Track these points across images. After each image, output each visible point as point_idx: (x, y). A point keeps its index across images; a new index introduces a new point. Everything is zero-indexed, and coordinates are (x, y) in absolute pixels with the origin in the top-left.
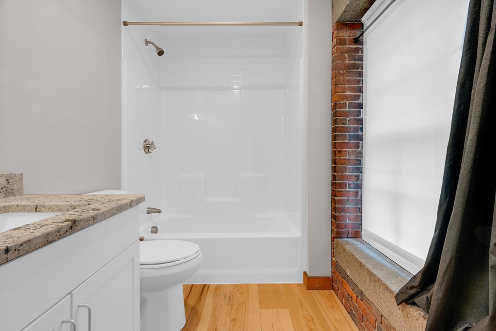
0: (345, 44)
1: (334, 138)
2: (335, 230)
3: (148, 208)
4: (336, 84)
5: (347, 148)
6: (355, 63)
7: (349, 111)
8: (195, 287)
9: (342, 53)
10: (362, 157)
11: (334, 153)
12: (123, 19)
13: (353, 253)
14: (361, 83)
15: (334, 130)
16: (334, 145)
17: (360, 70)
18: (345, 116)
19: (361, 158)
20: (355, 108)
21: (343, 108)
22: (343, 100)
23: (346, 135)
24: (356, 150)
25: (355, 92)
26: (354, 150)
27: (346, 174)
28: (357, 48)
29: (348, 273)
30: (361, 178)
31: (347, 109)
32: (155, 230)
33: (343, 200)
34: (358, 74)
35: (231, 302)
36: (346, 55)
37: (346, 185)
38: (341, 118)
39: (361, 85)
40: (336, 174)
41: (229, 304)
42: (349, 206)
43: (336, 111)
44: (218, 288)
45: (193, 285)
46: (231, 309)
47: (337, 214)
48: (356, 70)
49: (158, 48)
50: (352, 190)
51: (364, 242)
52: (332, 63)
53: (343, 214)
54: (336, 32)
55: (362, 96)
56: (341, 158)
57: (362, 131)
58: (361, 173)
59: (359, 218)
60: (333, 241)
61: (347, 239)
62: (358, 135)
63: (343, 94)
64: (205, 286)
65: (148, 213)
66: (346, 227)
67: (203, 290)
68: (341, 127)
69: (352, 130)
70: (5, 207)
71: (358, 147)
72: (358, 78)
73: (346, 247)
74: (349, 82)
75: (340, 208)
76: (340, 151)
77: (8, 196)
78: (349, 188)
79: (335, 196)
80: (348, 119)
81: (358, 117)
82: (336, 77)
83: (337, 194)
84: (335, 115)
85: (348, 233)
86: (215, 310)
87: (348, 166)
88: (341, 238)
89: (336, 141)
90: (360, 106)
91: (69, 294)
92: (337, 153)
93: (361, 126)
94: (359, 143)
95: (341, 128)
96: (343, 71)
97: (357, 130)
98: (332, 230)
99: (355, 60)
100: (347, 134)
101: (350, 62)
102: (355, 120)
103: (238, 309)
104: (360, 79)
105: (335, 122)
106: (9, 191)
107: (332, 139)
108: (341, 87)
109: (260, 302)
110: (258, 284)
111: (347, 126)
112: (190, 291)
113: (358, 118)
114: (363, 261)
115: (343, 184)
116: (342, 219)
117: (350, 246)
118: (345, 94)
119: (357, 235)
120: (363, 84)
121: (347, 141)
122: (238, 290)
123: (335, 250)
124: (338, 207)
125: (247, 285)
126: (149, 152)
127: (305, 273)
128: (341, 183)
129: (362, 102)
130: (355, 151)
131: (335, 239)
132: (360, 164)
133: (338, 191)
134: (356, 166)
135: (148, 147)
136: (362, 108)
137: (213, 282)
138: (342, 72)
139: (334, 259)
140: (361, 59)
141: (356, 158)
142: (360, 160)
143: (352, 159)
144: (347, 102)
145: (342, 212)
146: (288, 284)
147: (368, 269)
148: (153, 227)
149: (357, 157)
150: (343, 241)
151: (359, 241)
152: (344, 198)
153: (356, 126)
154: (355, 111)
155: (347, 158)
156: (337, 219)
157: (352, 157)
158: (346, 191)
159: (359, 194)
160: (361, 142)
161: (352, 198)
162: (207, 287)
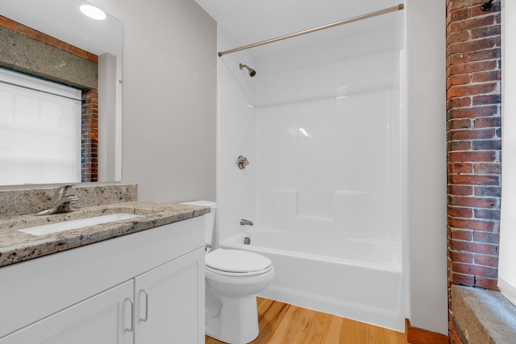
0: (466, 16)
1: (450, 147)
2: (452, 272)
3: (242, 220)
4: (451, 73)
5: (472, 161)
6: (484, 40)
7: (474, 108)
8: (276, 304)
9: (461, 30)
10: (501, 173)
11: (450, 168)
12: (219, 51)
13: (473, 309)
14: (498, 65)
15: (450, 136)
16: (450, 157)
17: (495, 47)
18: (469, 116)
19: (499, 175)
20: (486, 102)
21: (463, 105)
22: (463, 94)
23: (469, 142)
24: (489, 163)
25: (485, 80)
26: (485, 163)
27: (471, 196)
28: (488, 17)
29: (467, 337)
30: (498, 203)
31: (471, 106)
32: (247, 241)
33: (465, 232)
34: (491, 54)
35: (307, 329)
36: (469, 31)
37: (470, 212)
38: (460, 119)
39: (497, 69)
40: (452, 196)
41: (305, 330)
42: (477, 242)
43: (452, 111)
44: (298, 310)
45: (274, 301)
46: (306, 337)
47: (456, 251)
48: (487, 49)
49: (250, 69)
50: (481, 219)
51: (502, 299)
52: (447, 47)
53: (466, 252)
54: (451, 4)
55: (498, 85)
56: (461, 174)
57: (500, 135)
58: (500, 195)
59: (494, 262)
60: (449, 287)
61: (472, 289)
62: (491, 141)
63: (464, 85)
64: (286, 305)
65: (242, 224)
66: (470, 271)
67: (283, 308)
68: (461, 131)
69: (480, 135)
70: (119, 208)
71: (493, 159)
72: (492, 60)
73: (465, 299)
74: (474, 67)
75: (459, 243)
76: (459, 164)
77: (127, 201)
78: (475, 217)
79: (451, 226)
80: (472, 120)
81: (491, 115)
82: (451, 64)
83: (454, 223)
84: (450, 115)
85: (475, 281)
86: (289, 332)
87: (474, 186)
88: (461, 285)
89: (453, 151)
90: (497, 99)
91: (132, 278)
92: (453, 167)
93: (497, 128)
94: (494, 153)
95: (461, 134)
96: (463, 55)
97: (490, 134)
98: (448, 272)
99: (485, 35)
100: (472, 141)
101: (476, 39)
102: (487, 120)
103: (313, 338)
104: (495, 61)
105: (450, 125)
106: (128, 197)
107: (447, 149)
108: (459, 77)
109: (340, 339)
110: (344, 318)
111: (471, 129)
112: (271, 306)
113: (492, 117)
114: (487, 325)
115: (466, 211)
116: (463, 258)
117: (473, 299)
118: (467, 85)
119: (491, 285)
120: (500, 67)
121: (471, 150)
122: (319, 319)
123: (452, 300)
124: (456, 241)
125: (331, 316)
126: (243, 167)
127: (407, 321)
128: (462, 208)
129: (498, 93)
130: (487, 164)
131: (453, 285)
132: (497, 183)
133: (456, 219)
134: (488, 186)
135: (242, 163)
136: (500, 102)
137: (295, 303)
138: (461, 56)
139: (451, 312)
140: (498, 31)
141: (489, 174)
142: (497, 178)
143: (482, 176)
144: (471, 97)
145: (463, 249)
146: (383, 329)
147: (491, 338)
148: (246, 238)
149: (491, 173)
150: (464, 289)
151: (494, 296)
152: (467, 230)
153: (488, 128)
154: (486, 107)
155: (473, 174)
156: (454, 257)
157: (481, 173)
158: (470, 220)
159: (496, 226)
160: (497, 152)
161: (481, 231)
162: (288, 306)
